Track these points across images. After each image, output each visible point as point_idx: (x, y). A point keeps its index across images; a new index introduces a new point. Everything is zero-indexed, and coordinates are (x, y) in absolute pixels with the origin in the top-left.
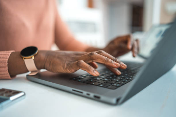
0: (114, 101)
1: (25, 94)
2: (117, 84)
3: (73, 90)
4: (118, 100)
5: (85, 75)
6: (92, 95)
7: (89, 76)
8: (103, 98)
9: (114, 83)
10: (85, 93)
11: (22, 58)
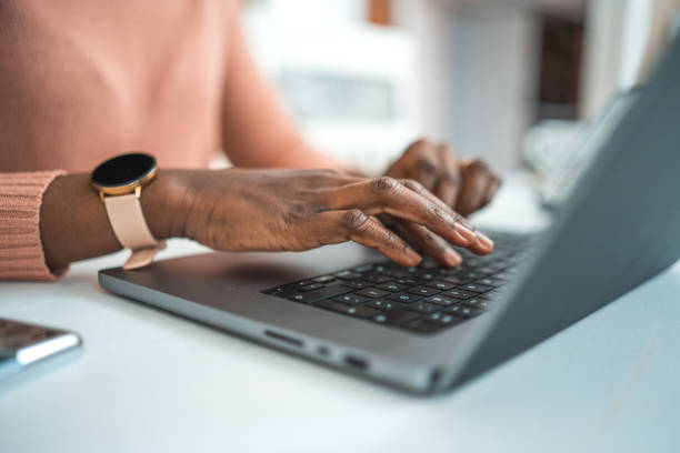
0: (420, 378)
1: (80, 343)
2: (441, 317)
3: (269, 333)
4: (436, 376)
5: (323, 279)
6: (337, 353)
7: (338, 282)
8: (379, 366)
9: (434, 312)
10: (311, 345)
11: (97, 193)
